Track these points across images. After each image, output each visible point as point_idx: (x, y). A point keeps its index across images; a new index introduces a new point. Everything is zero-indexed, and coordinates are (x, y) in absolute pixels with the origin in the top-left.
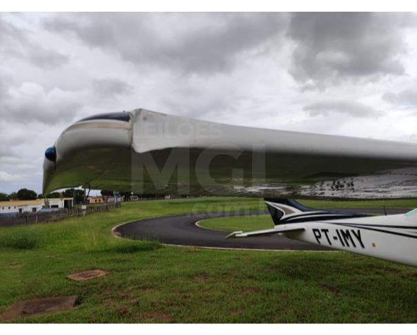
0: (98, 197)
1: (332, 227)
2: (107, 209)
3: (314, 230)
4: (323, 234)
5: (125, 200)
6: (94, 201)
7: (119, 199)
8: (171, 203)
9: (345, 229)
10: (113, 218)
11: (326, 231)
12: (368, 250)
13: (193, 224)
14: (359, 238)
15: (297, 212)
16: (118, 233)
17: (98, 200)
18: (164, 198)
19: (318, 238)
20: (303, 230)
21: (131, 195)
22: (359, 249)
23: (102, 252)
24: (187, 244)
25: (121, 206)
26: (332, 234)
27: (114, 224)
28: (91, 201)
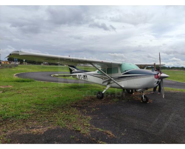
0: (6, 61)
1: (82, 74)
2: (10, 67)
3: (79, 75)
4: (80, 76)
5: (20, 64)
6: (4, 63)
7: (17, 63)
8: (43, 67)
9: (84, 75)
10: (14, 71)
11: (81, 75)
12: (88, 80)
13: (50, 75)
14: (87, 77)
15: (76, 70)
16: (16, 76)
17: (6, 63)
18: (40, 65)
19: (79, 77)
20: (76, 75)
21: (23, 62)
22: (86, 80)
23: (10, 81)
24: (45, 81)
25: (18, 66)
26: (82, 76)
27: (14, 73)
28: (2, 63)
